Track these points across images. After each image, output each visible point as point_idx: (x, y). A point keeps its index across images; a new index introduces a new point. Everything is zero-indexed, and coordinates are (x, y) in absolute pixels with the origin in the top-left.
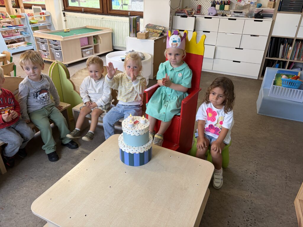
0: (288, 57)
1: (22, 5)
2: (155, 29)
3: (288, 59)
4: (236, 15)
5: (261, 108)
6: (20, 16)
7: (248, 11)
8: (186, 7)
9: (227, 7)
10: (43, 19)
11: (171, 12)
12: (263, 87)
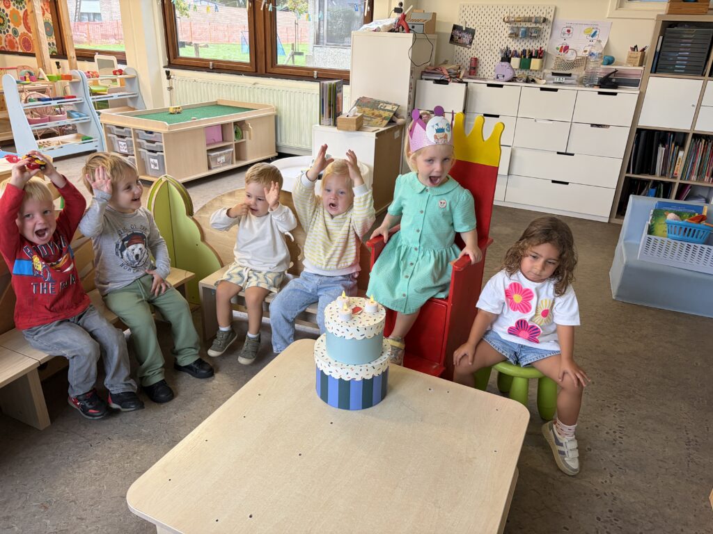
0: (676, 174)
1: (71, 53)
2: (377, 109)
3: (675, 178)
4: (558, 81)
5: (621, 287)
6: (68, 77)
7: (584, 72)
8: (446, 63)
9: (535, 63)
10: (118, 85)
11: (412, 72)
12: (624, 240)
